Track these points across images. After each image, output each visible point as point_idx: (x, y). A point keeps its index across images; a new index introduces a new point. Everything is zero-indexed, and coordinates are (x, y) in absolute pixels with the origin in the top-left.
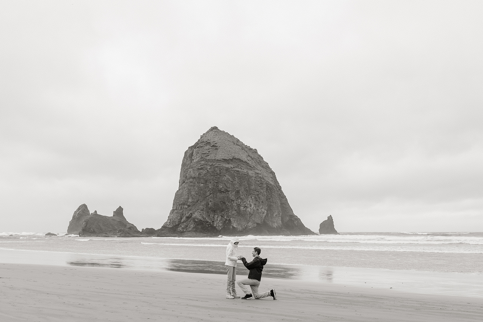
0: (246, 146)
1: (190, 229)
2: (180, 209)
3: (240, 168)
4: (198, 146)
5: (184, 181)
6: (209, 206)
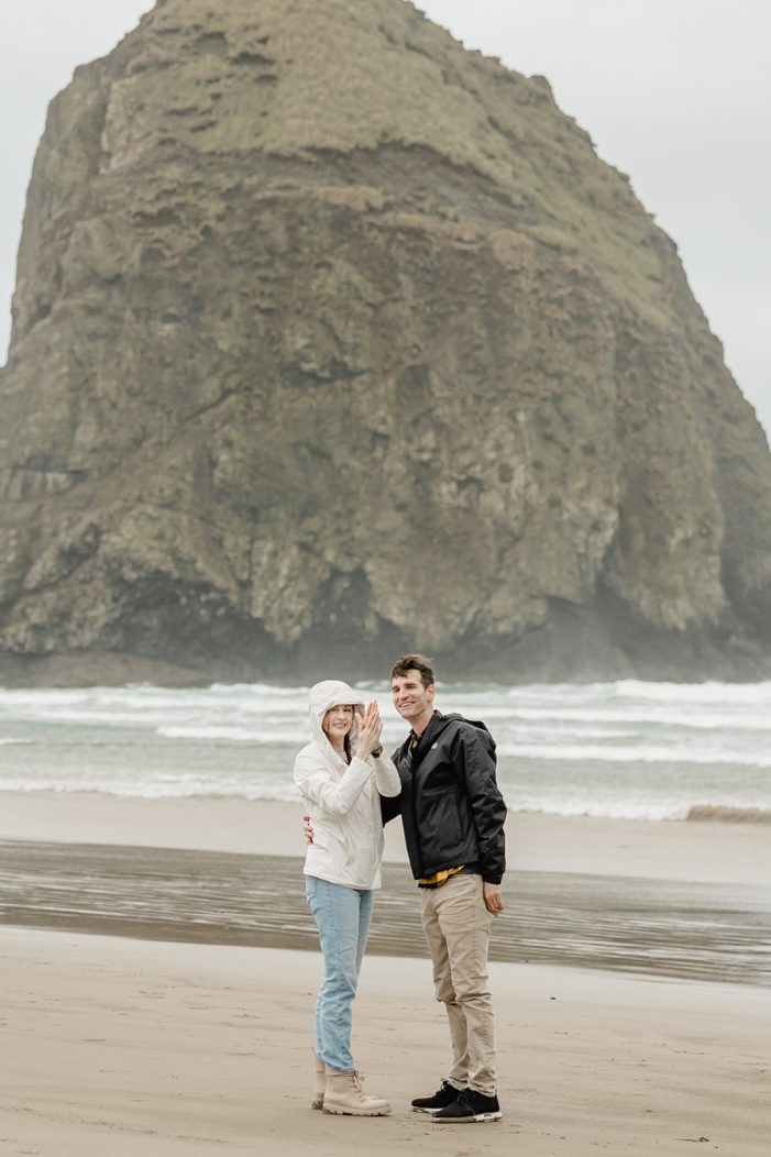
0: (476, 61)
1: (87, 637)
2: (16, 492)
3: (434, 211)
4: (141, 59)
5: (45, 301)
6: (218, 474)
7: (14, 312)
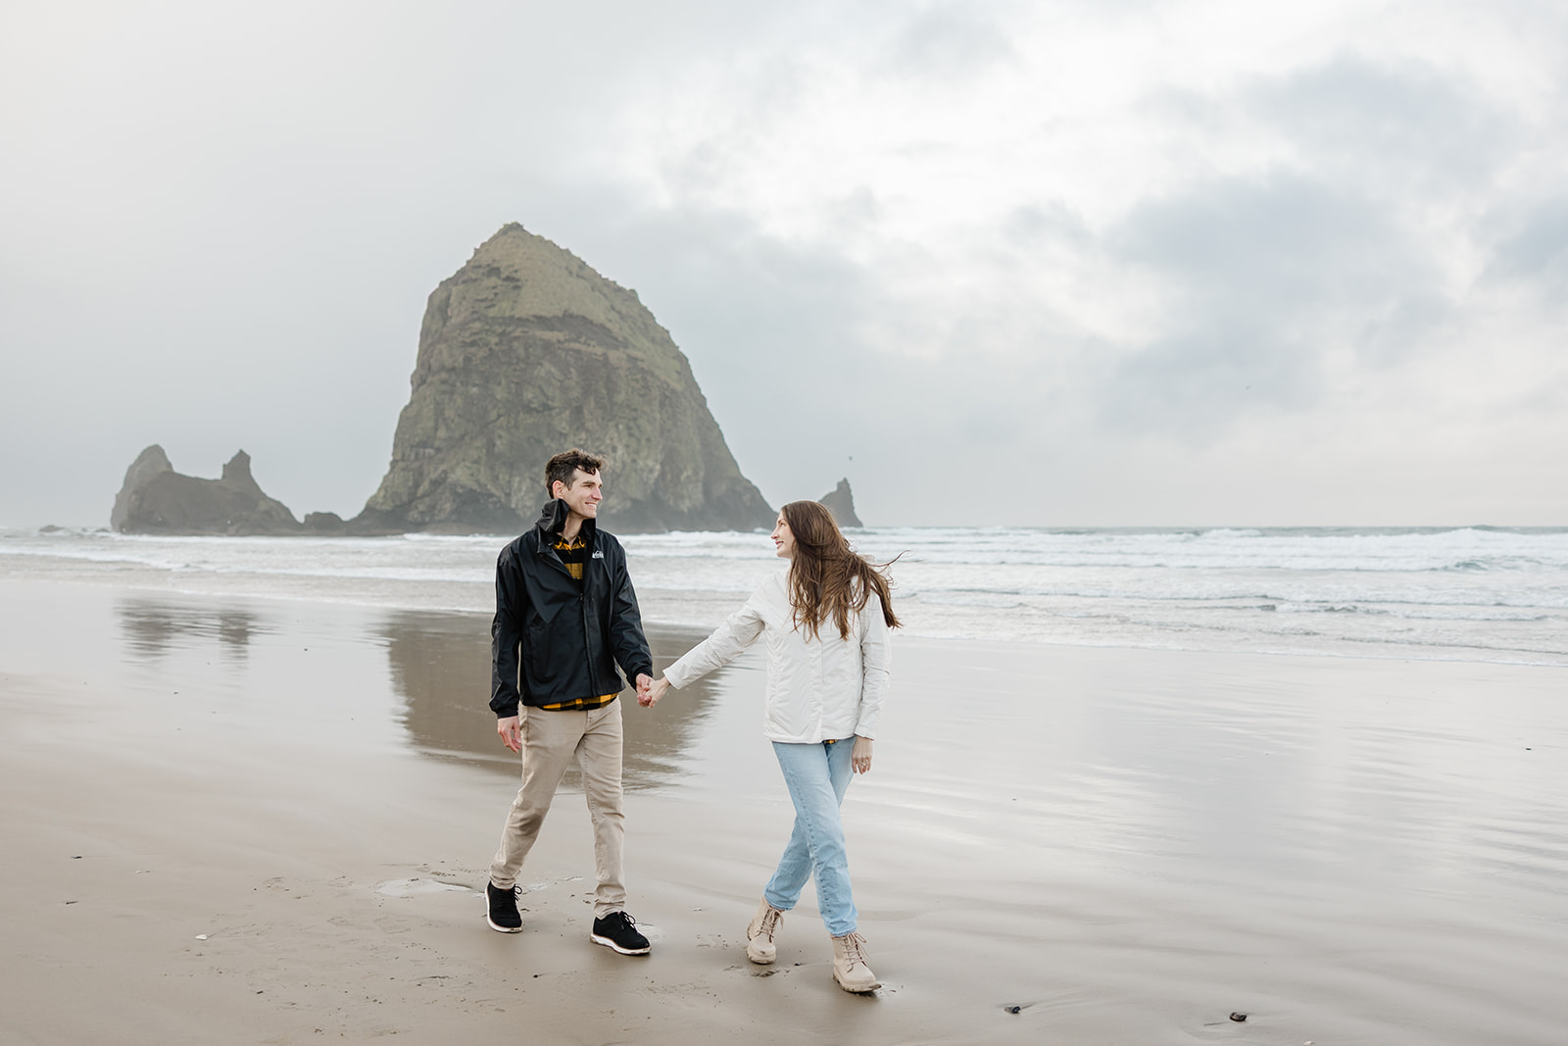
1: (442, 516)
2: (413, 457)
3: (585, 343)
4: (465, 277)
5: (424, 378)
6: (496, 450)
7: (412, 382)
